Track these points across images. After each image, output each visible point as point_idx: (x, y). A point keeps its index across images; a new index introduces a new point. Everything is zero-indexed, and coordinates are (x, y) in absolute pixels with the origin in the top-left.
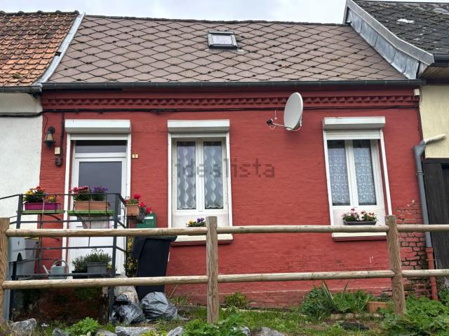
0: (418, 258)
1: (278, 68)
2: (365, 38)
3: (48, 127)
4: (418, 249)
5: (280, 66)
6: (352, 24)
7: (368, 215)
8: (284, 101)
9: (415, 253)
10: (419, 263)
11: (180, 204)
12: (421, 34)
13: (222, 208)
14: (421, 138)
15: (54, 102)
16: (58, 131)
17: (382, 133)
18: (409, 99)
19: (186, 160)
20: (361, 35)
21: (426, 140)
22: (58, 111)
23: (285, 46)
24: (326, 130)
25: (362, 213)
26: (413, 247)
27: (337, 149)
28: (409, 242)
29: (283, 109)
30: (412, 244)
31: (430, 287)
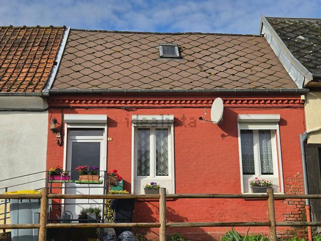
0: (300, 212)
1: (208, 75)
2: (273, 49)
3: (52, 119)
4: (300, 206)
5: (210, 73)
6: (265, 36)
7: (267, 182)
8: (211, 102)
9: (298, 209)
10: (301, 216)
11: (139, 172)
12: (311, 52)
13: (168, 175)
14: (305, 129)
15: (56, 101)
16: (59, 121)
17: (278, 126)
18: (298, 102)
19: (143, 141)
20: (271, 45)
21: (308, 131)
22: (59, 108)
23: (214, 56)
24: (239, 123)
25: (263, 181)
26: (296, 205)
27: (248, 135)
28: (294, 202)
29: (210, 107)
30: (296, 203)
31: (307, 233)
